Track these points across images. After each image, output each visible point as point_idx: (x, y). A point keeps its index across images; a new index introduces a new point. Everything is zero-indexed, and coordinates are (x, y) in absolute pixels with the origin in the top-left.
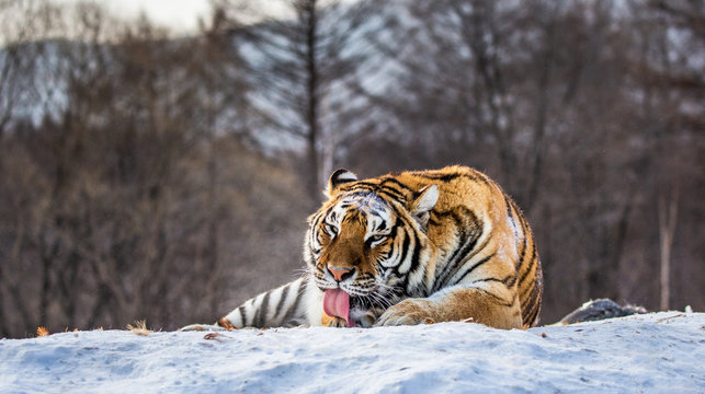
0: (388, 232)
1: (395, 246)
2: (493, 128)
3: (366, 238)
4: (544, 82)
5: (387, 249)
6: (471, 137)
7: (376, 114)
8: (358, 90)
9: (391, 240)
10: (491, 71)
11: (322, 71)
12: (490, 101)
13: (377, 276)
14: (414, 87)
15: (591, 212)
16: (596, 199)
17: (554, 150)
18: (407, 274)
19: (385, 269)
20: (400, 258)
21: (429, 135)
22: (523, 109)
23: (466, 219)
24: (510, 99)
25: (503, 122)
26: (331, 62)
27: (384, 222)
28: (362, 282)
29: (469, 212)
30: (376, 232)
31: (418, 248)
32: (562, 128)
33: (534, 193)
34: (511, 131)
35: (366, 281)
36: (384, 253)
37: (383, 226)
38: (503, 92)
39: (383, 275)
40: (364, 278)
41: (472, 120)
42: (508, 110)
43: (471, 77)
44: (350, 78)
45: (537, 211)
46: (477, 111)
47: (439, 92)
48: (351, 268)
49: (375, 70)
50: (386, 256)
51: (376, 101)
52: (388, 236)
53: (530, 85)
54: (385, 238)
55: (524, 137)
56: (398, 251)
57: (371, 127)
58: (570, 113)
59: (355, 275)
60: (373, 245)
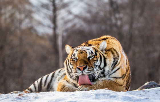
0: (94, 54)
1: (98, 58)
2: (116, 25)
3: (88, 57)
4: (132, 9)
5: (95, 59)
6: (108, 28)
7: (76, 21)
8: (70, 13)
9: (96, 56)
10: (115, 6)
11: (58, 6)
12: (114, 16)
13: (94, 68)
14: (89, 11)
15: (149, 53)
16: (150, 48)
17: (136, 32)
18: (104, 68)
19: (97, 66)
20: (100, 62)
21: (94, 28)
22: (126, 18)
23: (115, 53)
24: (121, 15)
25: (119, 23)
26: (61, 4)
27: (92, 51)
28: (90, 69)
29: (115, 50)
30: (90, 55)
31: (105, 59)
32: (139, 25)
33: (130, 47)
34: (122, 26)
35: (91, 69)
36: (95, 60)
37: (92, 53)
38: (119, 12)
39: (96, 68)
40: (90, 68)
41: (109, 22)
42: (121, 19)
43: (108, 8)
44: (67, 9)
45: (131, 53)
46: (110, 19)
47: (97, 13)
48: (86, 65)
49: (75, 6)
50: (96, 61)
51: (76, 16)
52: (95, 55)
53: (128, 11)
54: (94, 56)
55: (126, 28)
56: (99, 59)
57: (74, 25)
58: (142, 19)
59: (88, 67)
60: (91, 59)
